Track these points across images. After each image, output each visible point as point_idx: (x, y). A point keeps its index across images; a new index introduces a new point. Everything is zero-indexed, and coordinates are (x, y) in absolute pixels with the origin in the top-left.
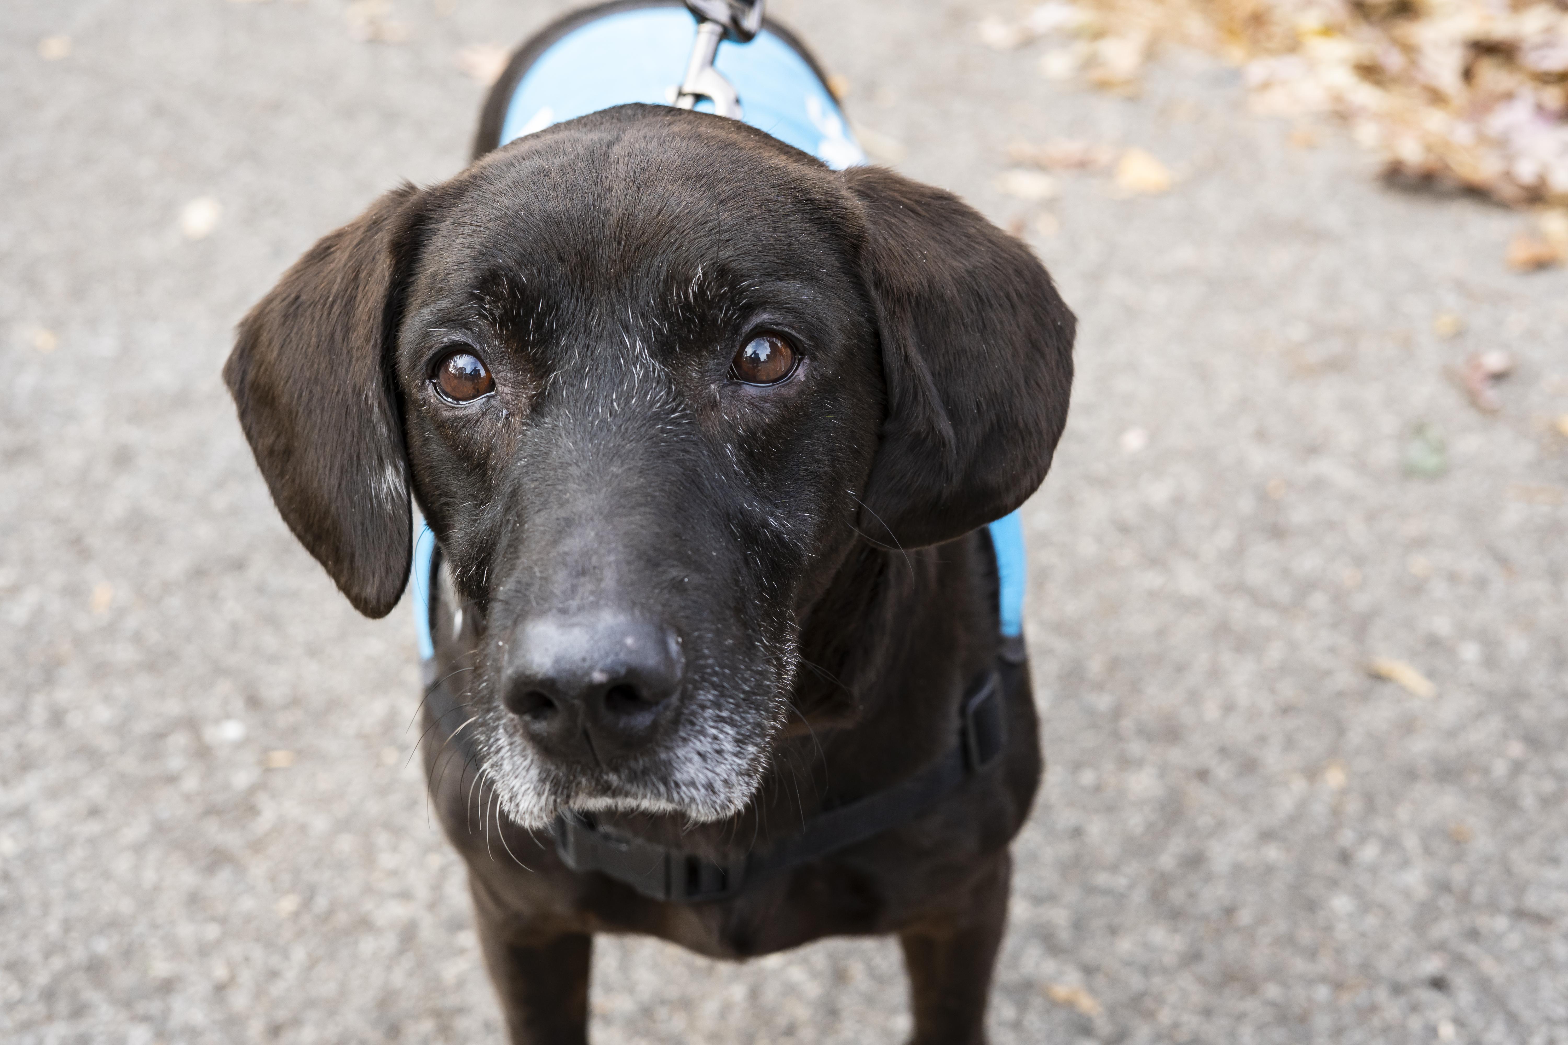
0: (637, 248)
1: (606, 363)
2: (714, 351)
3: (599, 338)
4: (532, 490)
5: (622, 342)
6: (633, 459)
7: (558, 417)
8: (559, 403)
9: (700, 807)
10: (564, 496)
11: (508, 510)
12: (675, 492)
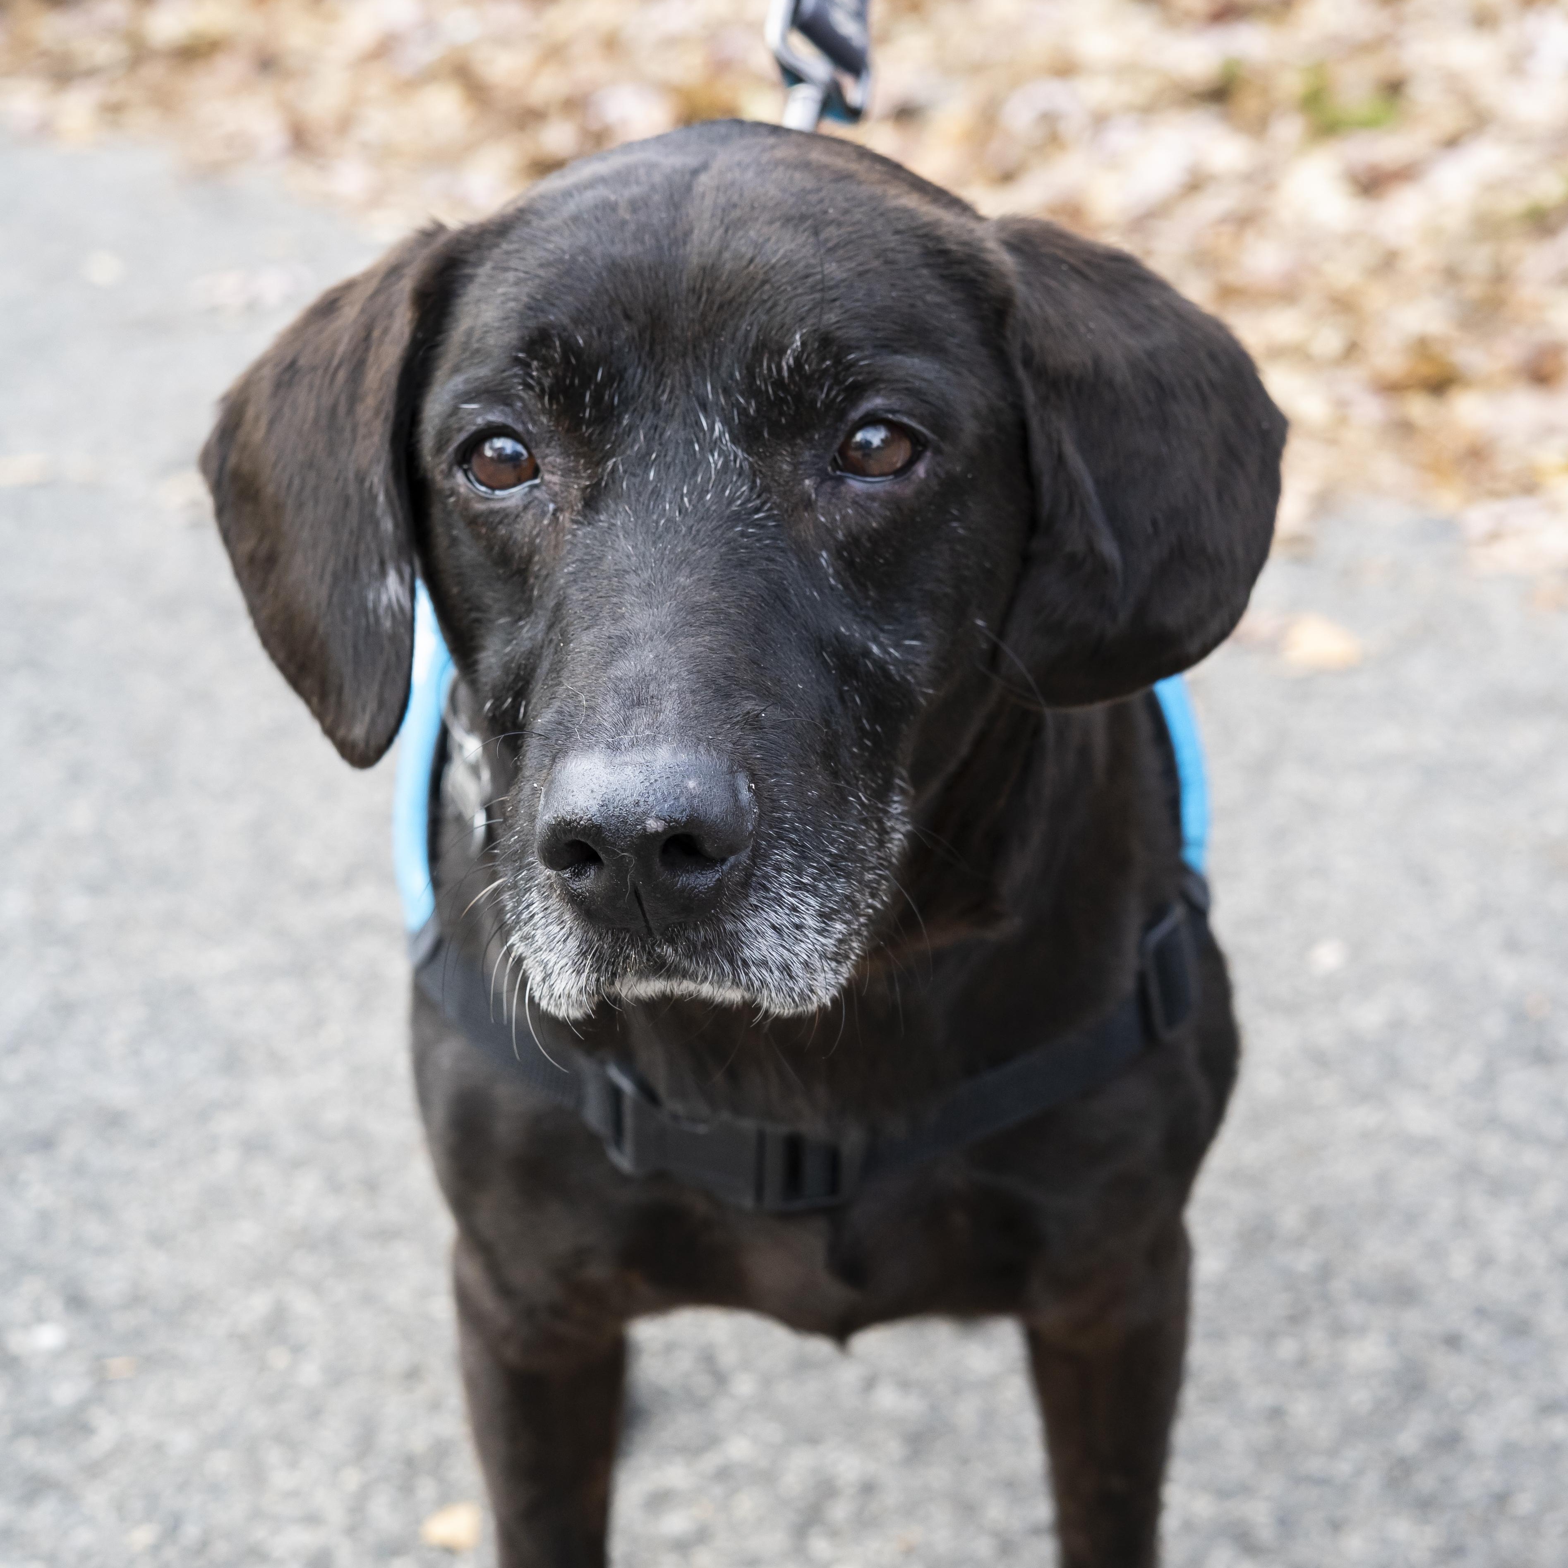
0: (721, 307)
1: (677, 448)
2: (811, 439)
3: (669, 417)
4: (581, 602)
5: (698, 423)
6: (704, 568)
7: (616, 514)
8: (618, 497)
9: (773, 995)
10: (619, 610)
11: (550, 627)
12: (755, 609)
